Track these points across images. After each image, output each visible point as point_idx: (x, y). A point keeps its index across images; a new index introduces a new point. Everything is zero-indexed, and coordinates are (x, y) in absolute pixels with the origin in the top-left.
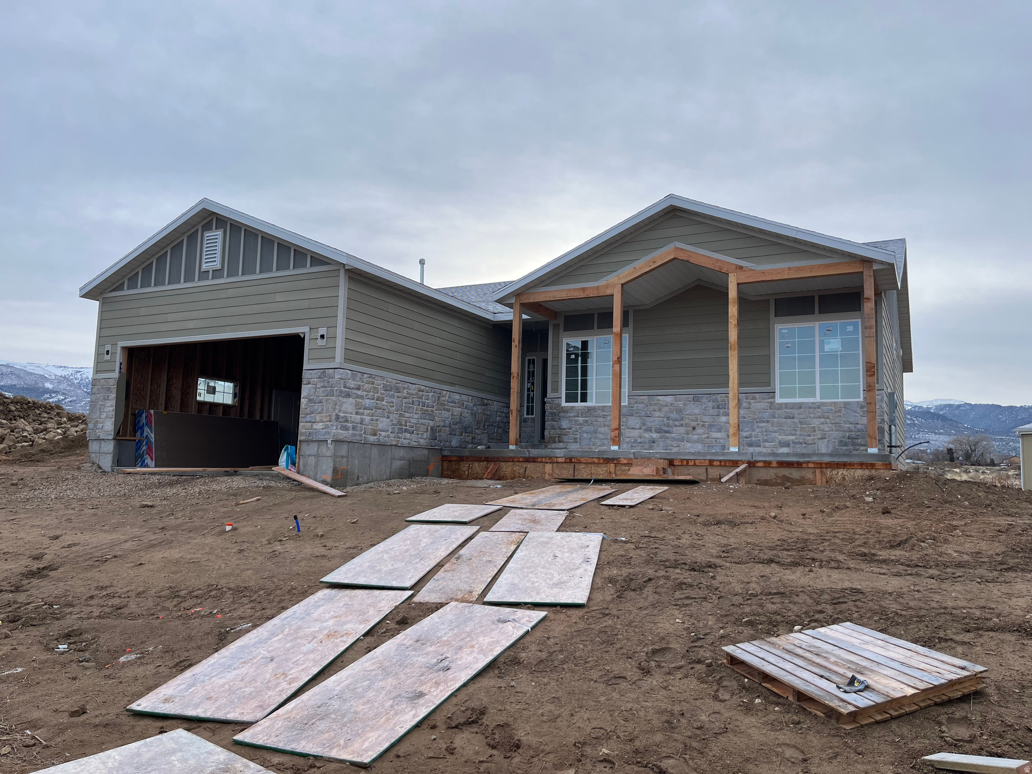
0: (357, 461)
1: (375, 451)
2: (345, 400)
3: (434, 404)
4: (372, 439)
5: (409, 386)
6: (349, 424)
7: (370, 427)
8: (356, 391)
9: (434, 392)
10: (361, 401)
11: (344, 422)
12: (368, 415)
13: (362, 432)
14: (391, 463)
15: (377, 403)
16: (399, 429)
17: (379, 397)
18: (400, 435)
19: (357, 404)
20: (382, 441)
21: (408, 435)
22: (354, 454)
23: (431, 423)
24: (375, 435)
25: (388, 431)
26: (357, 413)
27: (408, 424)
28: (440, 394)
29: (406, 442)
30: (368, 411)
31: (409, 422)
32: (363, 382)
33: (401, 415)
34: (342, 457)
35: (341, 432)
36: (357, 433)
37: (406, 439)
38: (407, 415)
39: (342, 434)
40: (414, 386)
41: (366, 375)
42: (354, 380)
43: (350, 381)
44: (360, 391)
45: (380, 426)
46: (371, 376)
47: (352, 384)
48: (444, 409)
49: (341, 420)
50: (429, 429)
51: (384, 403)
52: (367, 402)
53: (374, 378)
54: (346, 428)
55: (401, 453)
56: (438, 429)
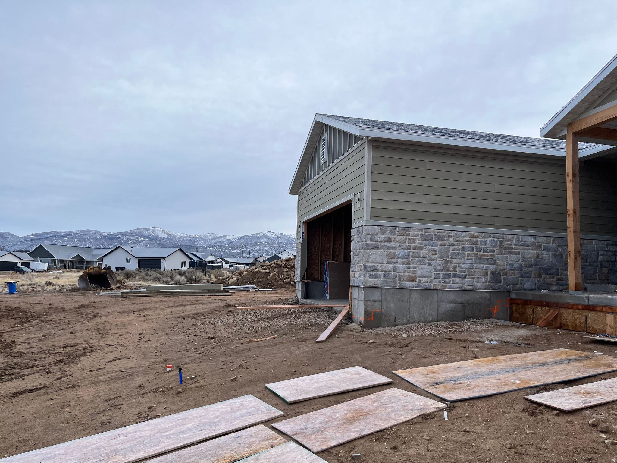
0: (392, 305)
1: (415, 296)
2: (373, 252)
3: (495, 249)
4: (409, 284)
5: (456, 234)
6: (379, 273)
7: (406, 274)
8: (386, 244)
9: (494, 237)
10: (393, 251)
11: (373, 271)
12: (403, 263)
13: (397, 279)
14: (438, 307)
15: (413, 253)
16: (445, 274)
17: (416, 247)
18: (447, 280)
19: (388, 255)
20: (422, 286)
21: (458, 280)
22: (388, 299)
23: (492, 267)
24: (413, 280)
25: (431, 277)
26: (388, 263)
27: (458, 269)
28: (503, 238)
29: (456, 287)
30: (403, 260)
31: (459, 267)
32: (395, 235)
33: (447, 261)
34: (374, 301)
35: (370, 279)
36: (390, 280)
37: (455, 283)
38: (454, 261)
39: (370, 282)
40: (464, 233)
41: (397, 229)
42: (383, 233)
43: (379, 235)
44: (392, 243)
45: (419, 273)
46: (404, 228)
47: (380, 237)
48: (511, 253)
49: (369, 269)
50: (489, 273)
51: (423, 251)
52: (400, 252)
53: (408, 230)
54: (376, 276)
55: (452, 296)
56: (502, 273)
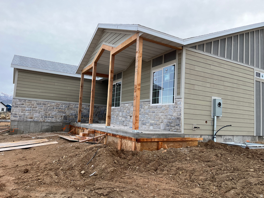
0: (22, 127)
1: (32, 124)
2: (15, 108)
3: (66, 109)
4: (30, 120)
5: (51, 103)
6: (18, 116)
7: (29, 116)
8: (21, 106)
9: (66, 105)
10: (24, 108)
11: (15, 115)
12: (28, 112)
13: (25, 118)
14: (42, 127)
15: (33, 109)
16: (45, 117)
17: (34, 107)
18: (46, 119)
19: (22, 109)
20: (35, 120)
21: (50, 118)
22: (21, 125)
23: (64, 115)
24: (31, 118)
25: (39, 117)
26: (22, 112)
27: (50, 115)
28: (69, 105)
29: (49, 121)
30: (28, 111)
31: (51, 114)
32: (26, 102)
33: (46, 112)
34: (15, 125)
35: (13, 118)
36: (22, 118)
37: (49, 120)
38: (49, 112)
39: (13, 119)
40: (54, 103)
41: (27, 101)
42: (20, 102)
43: (19, 102)
44: (24, 105)
45: (34, 116)
46: (29, 100)
47: (19, 103)
48: (72, 110)
49: (13, 114)
50: (63, 116)
51: (37, 109)
52: (27, 109)
53: (31, 101)
54: (16, 117)
55: (47, 124)
56: (68, 116)
